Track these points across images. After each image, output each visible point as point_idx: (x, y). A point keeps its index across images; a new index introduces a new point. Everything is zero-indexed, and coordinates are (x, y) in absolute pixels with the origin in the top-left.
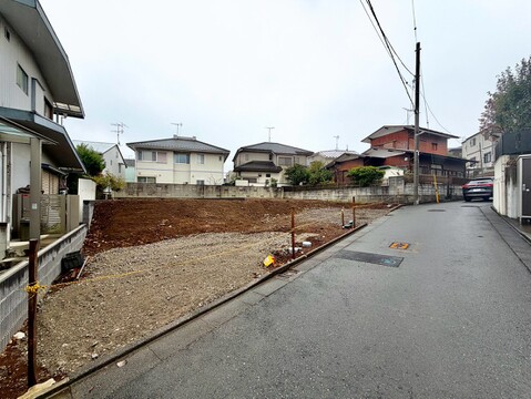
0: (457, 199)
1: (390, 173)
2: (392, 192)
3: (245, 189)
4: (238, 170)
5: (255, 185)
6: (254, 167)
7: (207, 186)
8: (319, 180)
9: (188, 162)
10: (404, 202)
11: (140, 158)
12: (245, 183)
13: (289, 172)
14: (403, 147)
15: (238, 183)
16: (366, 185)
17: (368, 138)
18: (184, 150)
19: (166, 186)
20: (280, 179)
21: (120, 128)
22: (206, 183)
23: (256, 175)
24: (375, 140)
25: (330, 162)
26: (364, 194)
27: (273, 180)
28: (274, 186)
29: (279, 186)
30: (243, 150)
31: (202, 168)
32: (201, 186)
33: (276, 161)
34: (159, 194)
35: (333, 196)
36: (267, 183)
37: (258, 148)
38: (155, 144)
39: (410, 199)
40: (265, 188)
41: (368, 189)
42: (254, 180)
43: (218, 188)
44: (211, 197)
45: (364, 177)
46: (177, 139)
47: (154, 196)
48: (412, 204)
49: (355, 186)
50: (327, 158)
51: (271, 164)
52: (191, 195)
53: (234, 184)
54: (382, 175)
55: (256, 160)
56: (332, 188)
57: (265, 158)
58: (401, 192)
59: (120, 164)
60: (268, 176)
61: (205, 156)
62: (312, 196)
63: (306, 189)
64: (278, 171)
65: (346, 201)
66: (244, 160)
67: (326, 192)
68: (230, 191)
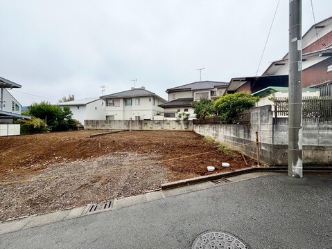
3: (159, 122)
5: (168, 119)
9: (131, 105)
11: (107, 105)
12: (162, 118)
23: (176, 110)
27: (188, 114)
28: (186, 119)
31: (138, 108)
36: (180, 117)
40: (177, 121)
43: (141, 122)
51: (192, 99)
57: (189, 96)
60: (186, 110)
66: (172, 99)
68: (148, 124)
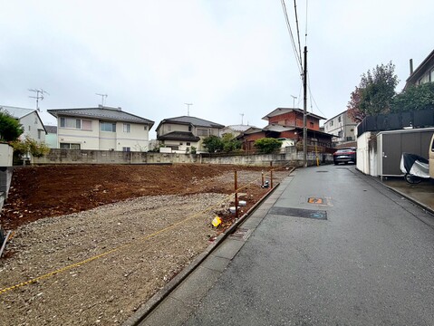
0: (329, 163)
1: (287, 143)
2: (288, 158)
3: (168, 155)
4: (161, 139)
5: (177, 152)
6: (176, 136)
7: (133, 153)
8: (231, 148)
9: (114, 130)
10: (297, 166)
11: (62, 125)
12: (169, 150)
13: (206, 142)
14: (292, 124)
15: (162, 150)
16: (268, 153)
17: (267, 116)
18: (110, 119)
19: (92, 152)
20: (198, 147)
21: (39, 94)
22: (132, 150)
23: (178, 143)
24: (272, 118)
25: (239, 134)
26: (267, 159)
27: (193, 148)
28: (194, 153)
29: (198, 153)
30: (166, 122)
31: (128, 136)
32: (127, 153)
33: (195, 132)
34: (85, 160)
35: (243, 161)
36: (188, 150)
37: (179, 120)
38: (80, 112)
39: (301, 163)
40: (186, 154)
41: (270, 156)
42: (176, 148)
43: (144, 154)
44: (137, 162)
45: (267, 146)
46: (102, 109)
47: (79, 162)
48: (302, 167)
49: (260, 153)
50: (235, 131)
51: (191, 134)
52: (118, 161)
53: (158, 151)
54: (280, 145)
55: (178, 130)
56: (242, 155)
57: (185, 129)
58: (295, 158)
59: (39, 130)
60: (188, 144)
61: (131, 126)
62: (225, 161)
63: (221, 156)
64: (196, 140)
65: (253, 165)
66: (166, 130)
67: (237, 158)
68: (155, 158)
